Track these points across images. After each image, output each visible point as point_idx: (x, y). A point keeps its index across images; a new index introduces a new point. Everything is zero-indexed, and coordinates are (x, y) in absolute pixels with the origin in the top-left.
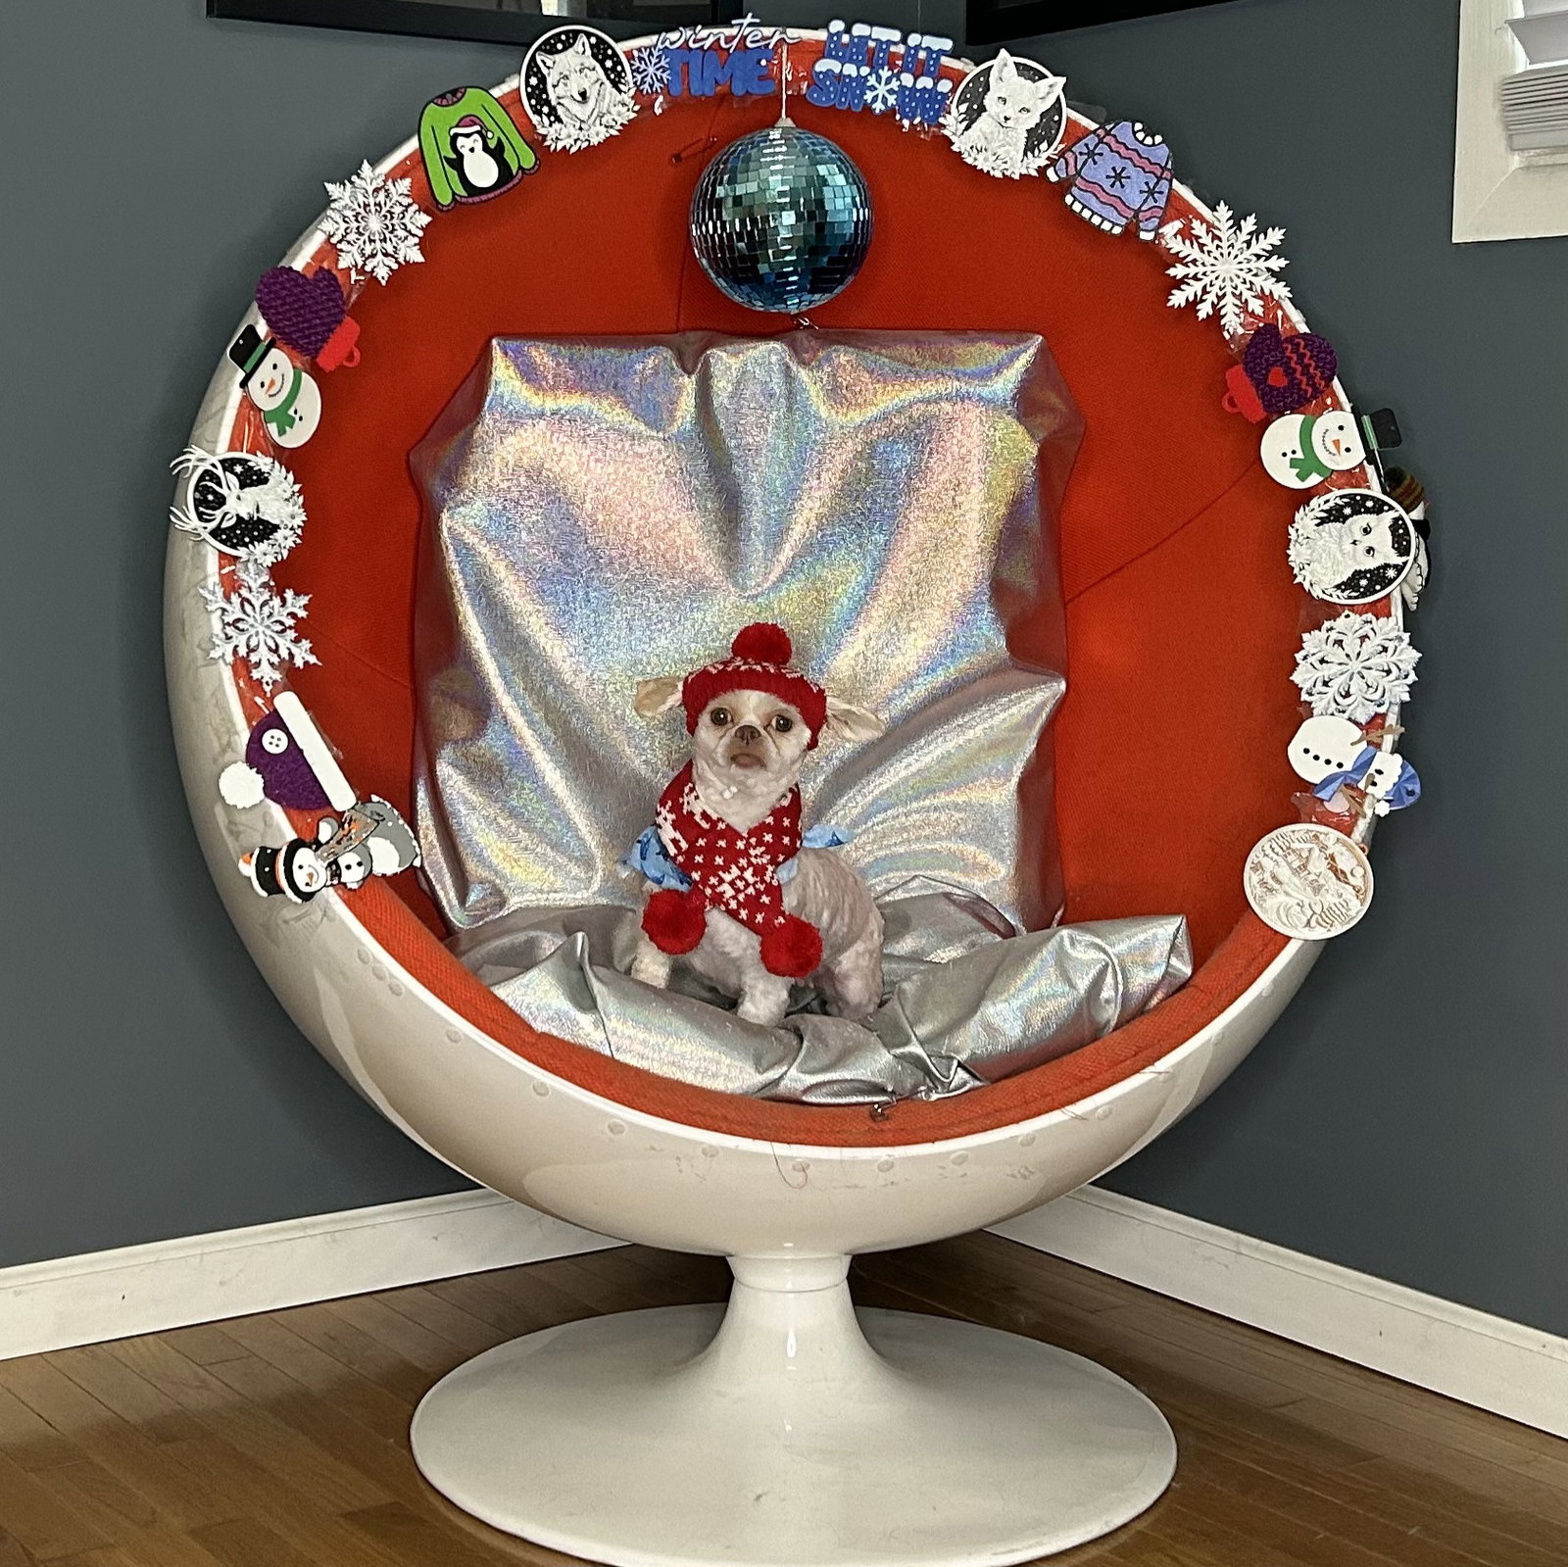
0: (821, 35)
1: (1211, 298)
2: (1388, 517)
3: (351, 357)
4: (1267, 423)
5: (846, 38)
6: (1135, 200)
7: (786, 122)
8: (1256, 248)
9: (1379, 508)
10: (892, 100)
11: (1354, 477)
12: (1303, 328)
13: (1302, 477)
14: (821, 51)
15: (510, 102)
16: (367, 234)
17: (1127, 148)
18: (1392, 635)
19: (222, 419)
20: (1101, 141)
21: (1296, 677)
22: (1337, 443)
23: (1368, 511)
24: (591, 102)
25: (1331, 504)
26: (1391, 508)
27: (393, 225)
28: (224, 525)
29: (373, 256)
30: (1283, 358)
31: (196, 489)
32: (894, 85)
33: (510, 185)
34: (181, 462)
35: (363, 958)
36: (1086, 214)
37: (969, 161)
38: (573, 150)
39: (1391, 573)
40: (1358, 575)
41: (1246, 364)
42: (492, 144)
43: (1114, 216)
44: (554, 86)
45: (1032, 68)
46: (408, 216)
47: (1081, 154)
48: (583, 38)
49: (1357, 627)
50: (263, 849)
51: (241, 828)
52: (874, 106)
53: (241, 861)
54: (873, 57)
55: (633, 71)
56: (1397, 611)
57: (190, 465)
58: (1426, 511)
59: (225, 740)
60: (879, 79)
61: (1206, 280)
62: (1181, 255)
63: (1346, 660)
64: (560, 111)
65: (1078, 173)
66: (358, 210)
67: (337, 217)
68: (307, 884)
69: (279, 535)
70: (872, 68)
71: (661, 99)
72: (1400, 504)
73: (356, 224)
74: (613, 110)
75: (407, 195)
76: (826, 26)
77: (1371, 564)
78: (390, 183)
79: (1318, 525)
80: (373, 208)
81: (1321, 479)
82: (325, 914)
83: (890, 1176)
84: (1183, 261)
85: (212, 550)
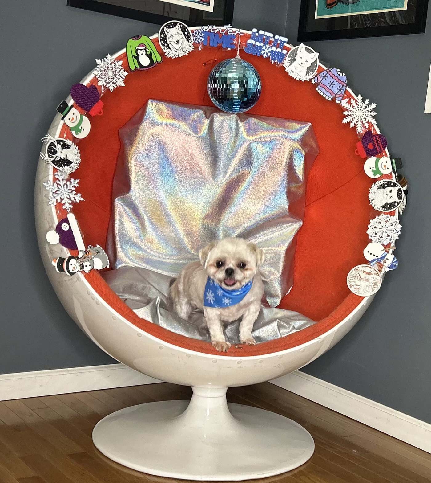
0: (250, 32)
1: (354, 122)
2: (397, 188)
3: (100, 112)
4: (366, 159)
5: (257, 34)
6: (336, 91)
7: (238, 57)
8: (368, 109)
9: (395, 185)
10: (269, 54)
11: (389, 176)
12: (379, 133)
13: (375, 175)
14: (249, 37)
15: (155, 42)
16: (108, 76)
17: (335, 76)
18: (394, 221)
19: (58, 127)
20: (328, 73)
21: (368, 232)
22: (385, 166)
23: (391, 186)
24: (180, 44)
25: (382, 183)
26: (398, 186)
27: (116, 74)
28: (56, 160)
29: (109, 83)
30: (373, 141)
31: (48, 148)
32: (270, 50)
33: (153, 66)
34: (44, 139)
35: (88, 293)
36: (322, 94)
37: (290, 74)
38: (173, 58)
39: (396, 204)
40: (387, 204)
41: (362, 141)
42: (149, 53)
43: (329, 95)
44: (169, 38)
45: (310, 49)
46: (121, 72)
47: (322, 76)
48: (178, 25)
49: (385, 218)
50: (60, 258)
51: (54, 252)
52: (264, 55)
53: (53, 261)
54: (265, 41)
55: (193, 36)
56: (397, 214)
57: (47, 140)
58: (407, 188)
59: (51, 225)
60: (266, 48)
61: (353, 117)
62: (347, 109)
63: (382, 228)
64: (170, 46)
65: (321, 82)
66: (105, 68)
67: (99, 70)
68: (73, 270)
69: (72, 165)
70: (264, 44)
71: (201, 46)
72: (400, 185)
73: (104, 73)
74: (186, 47)
75: (121, 66)
76: (251, 30)
77: (391, 201)
78: (116, 61)
79: (378, 189)
80: (110, 69)
81: (379, 176)
82: (78, 279)
83: (240, 365)
84: (347, 110)
85: (51, 167)
